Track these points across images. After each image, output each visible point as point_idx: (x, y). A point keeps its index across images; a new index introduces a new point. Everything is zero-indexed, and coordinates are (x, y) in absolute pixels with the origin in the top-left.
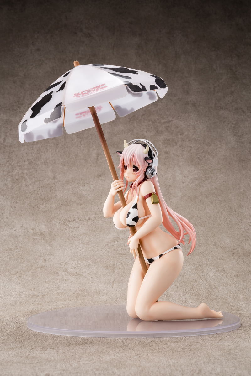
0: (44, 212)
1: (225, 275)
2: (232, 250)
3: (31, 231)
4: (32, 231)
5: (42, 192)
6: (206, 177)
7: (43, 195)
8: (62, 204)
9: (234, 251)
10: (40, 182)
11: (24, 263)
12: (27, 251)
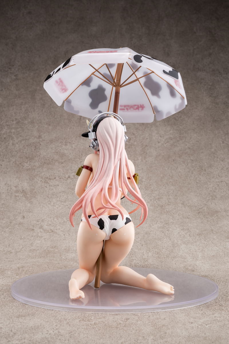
0: (27, 170)
1: (188, 233)
2: (198, 209)
3: (14, 189)
4: (15, 188)
5: (27, 150)
6: (180, 137)
7: (28, 153)
8: (45, 163)
9: (200, 210)
10: (26, 141)
11: (4, 219)
12: (8, 208)
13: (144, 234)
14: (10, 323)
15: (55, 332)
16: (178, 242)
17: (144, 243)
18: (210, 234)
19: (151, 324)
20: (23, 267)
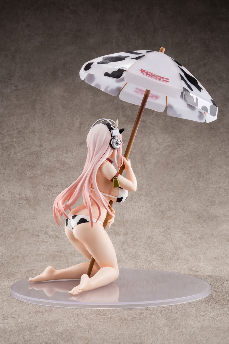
0: (30, 178)
1: (190, 237)
2: (198, 214)
4: (18, 196)
5: (29, 159)
6: (178, 144)
7: (30, 162)
8: (47, 171)
9: (200, 215)
10: (27, 150)
11: (9, 226)
12: (13, 215)
13: (147, 238)
14: (29, 318)
15: (74, 325)
16: (180, 245)
17: (147, 247)
18: (211, 237)
19: (165, 317)
20: (31, 270)
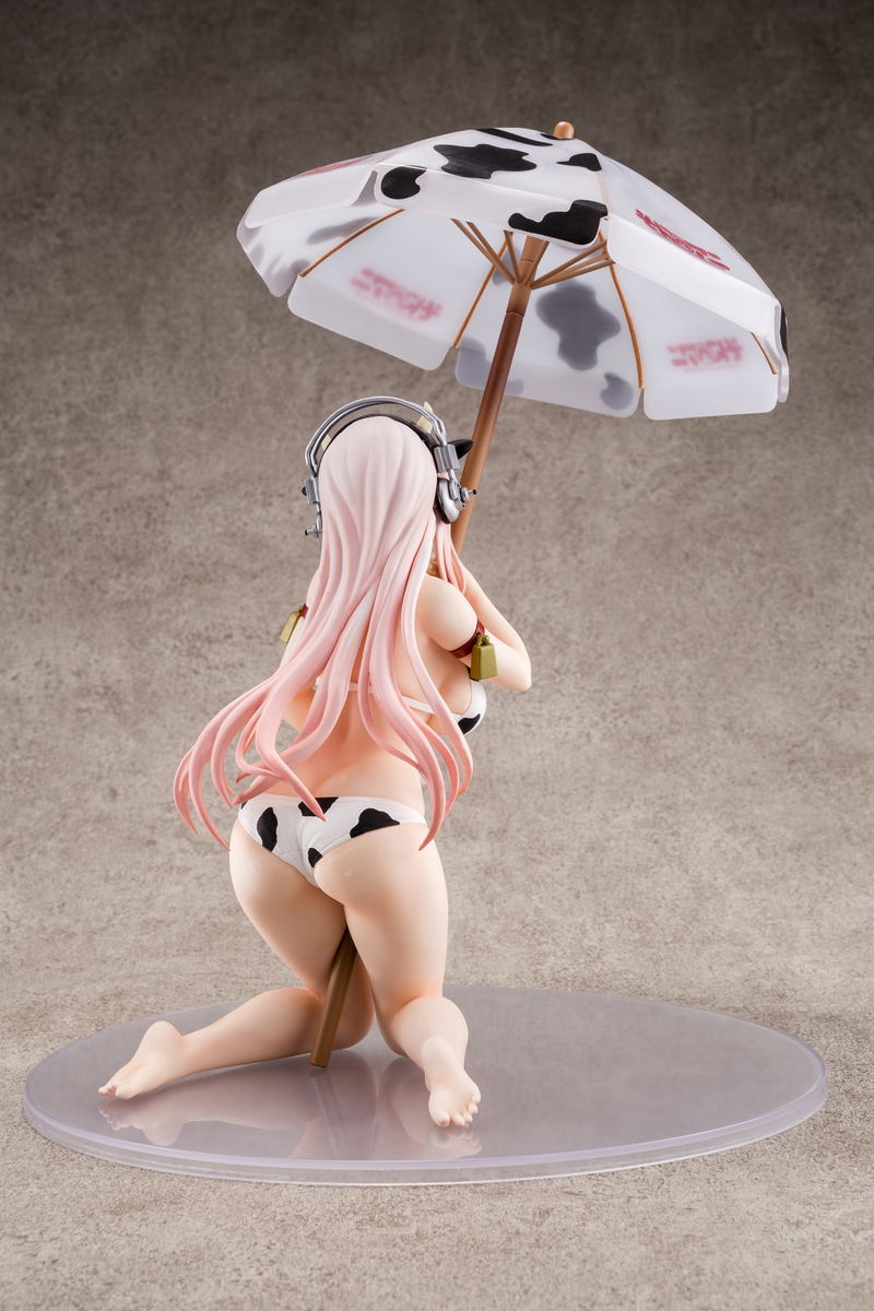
0: (121, 606)
1: (755, 845)
2: (790, 747)
3: (71, 680)
4: (74, 679)
5: (118, 528)
6: (709, 463)
7: (120, 541)
8: (186, 577)
9: (796, 749)
10: (110, 493)
11: (38, 802)
12: (52, 756)
13: (583, 851)
14: (86, 1238)
15: (265, 1275)
16: (716, 879)
17: (584, 888)
18: (840, 844)
19: (640, 1235)
20: (118, 995)
